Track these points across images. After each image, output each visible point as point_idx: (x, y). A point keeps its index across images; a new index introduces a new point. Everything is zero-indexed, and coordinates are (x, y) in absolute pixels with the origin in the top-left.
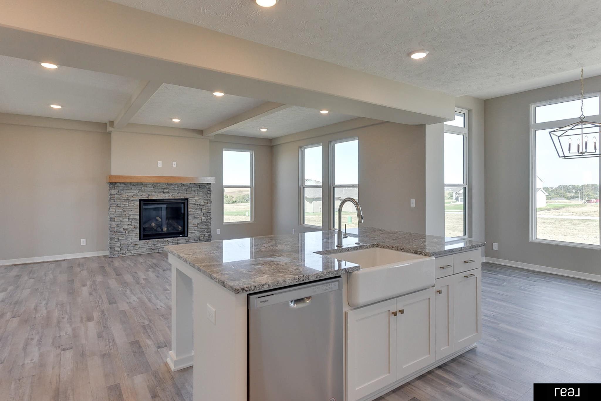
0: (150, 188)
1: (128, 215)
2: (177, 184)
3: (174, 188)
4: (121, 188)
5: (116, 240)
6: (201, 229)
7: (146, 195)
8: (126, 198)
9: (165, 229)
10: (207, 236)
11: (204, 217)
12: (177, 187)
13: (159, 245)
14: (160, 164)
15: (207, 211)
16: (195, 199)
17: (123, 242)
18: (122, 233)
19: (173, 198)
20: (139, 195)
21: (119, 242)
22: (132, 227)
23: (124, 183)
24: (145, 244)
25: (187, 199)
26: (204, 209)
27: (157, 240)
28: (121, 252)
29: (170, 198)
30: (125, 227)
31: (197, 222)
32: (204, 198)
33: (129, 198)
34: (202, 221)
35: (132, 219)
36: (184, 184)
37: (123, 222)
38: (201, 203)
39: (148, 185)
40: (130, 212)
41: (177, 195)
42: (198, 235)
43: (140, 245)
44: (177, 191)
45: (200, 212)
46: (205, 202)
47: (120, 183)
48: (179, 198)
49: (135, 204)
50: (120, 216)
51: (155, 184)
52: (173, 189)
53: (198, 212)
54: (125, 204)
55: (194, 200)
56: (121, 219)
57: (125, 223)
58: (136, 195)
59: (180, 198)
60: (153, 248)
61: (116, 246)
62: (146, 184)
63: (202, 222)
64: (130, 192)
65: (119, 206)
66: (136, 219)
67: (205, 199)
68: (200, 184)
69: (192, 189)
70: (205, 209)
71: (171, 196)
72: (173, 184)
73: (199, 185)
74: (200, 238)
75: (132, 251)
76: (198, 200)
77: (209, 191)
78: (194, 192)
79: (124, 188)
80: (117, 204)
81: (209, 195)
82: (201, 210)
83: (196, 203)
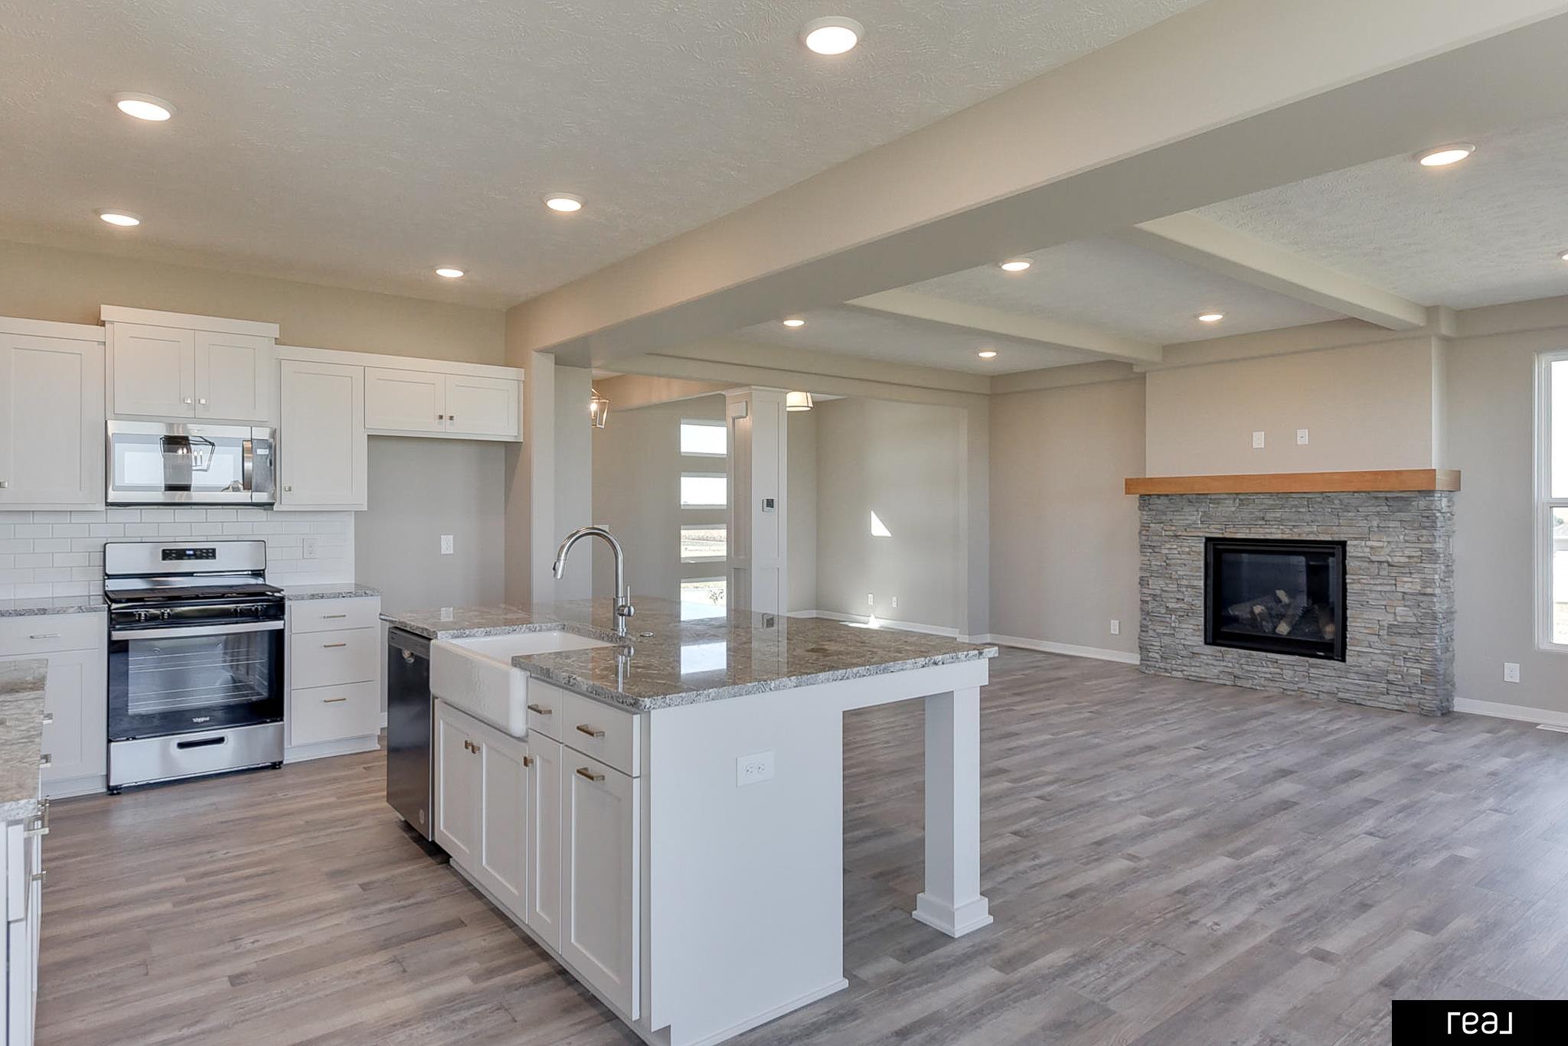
0: (1229, 507)
1: (1177, 577)
2: (1306, 496)
3: (1296, 506)
4: (1161, 508)
5: (1151, 633)
6: (1394, 648)
7: (1218, 526)
8: (1171, 533)
9: (1283, 629)
10: (1417, 676)
11: (1405, 606)
12: (1308, 504)
13: (1254, 668)
14: (1259, 440)
15: (1419, 588)
16: (1368, 543)
17: (1167, 640)
18: (1164, 619)
19: (1296, 538)
20: (1200, 526)
21: (1158, 639)
22: (1185, 606)
23: (1167, 495)
24: (1218, 658)
25: (1343, 544)
26: (1405, 579)
28: (1162, 665)
29: (1285, 537)
30: (1170, 605)
31: (1379, 621)
32: (1406, 541)
33: (1179, 533)
34: (1399, 618)
35: (1187, 587)
36: (1329, 495)
37: (1166, 591)
38: (1396, 559)
39: (1225, 499)
40: (1179, 568)
41: (1308, 529)
42: (1381, 664)
43: (1205, 657)
44: (1308, 517)
45: (1388, 588)
46: (1409, 557)
47: (1159, 496)
48: (1312, 537)
49: (1194, 549)
50: (1161, 576)
51: (1242, 497)
52: (1293, 510)
53: (1379, 588)
54: (1170, 549)
55: (1367, 547)
56: (1161, 582)
57: (1172, 595)
58: (1194, 526)
59: (1318, 539)
60: (1237, 672)
61: (1152, 647)
62: (1217, 497)
63: (1396, 623)
64: (1180, 517)
65: (1157, 550)
66: (1194, 587)
67: (1408, 545)
68: (1388, 495)
69: (1358, 511)
70: (1410, 580)
71: (1288, 531)
72: (1294, 496)
73: (1387, 499)
74: (1391, 677)
75: (1185, 668)
76: (1382, 547)
77: (1424, 520)
78: (1367, 520)
79: (1168, 508)
80: (1154, 546)
81: (1424, 532)
82: (1394, 582)
83: (1374, 558)
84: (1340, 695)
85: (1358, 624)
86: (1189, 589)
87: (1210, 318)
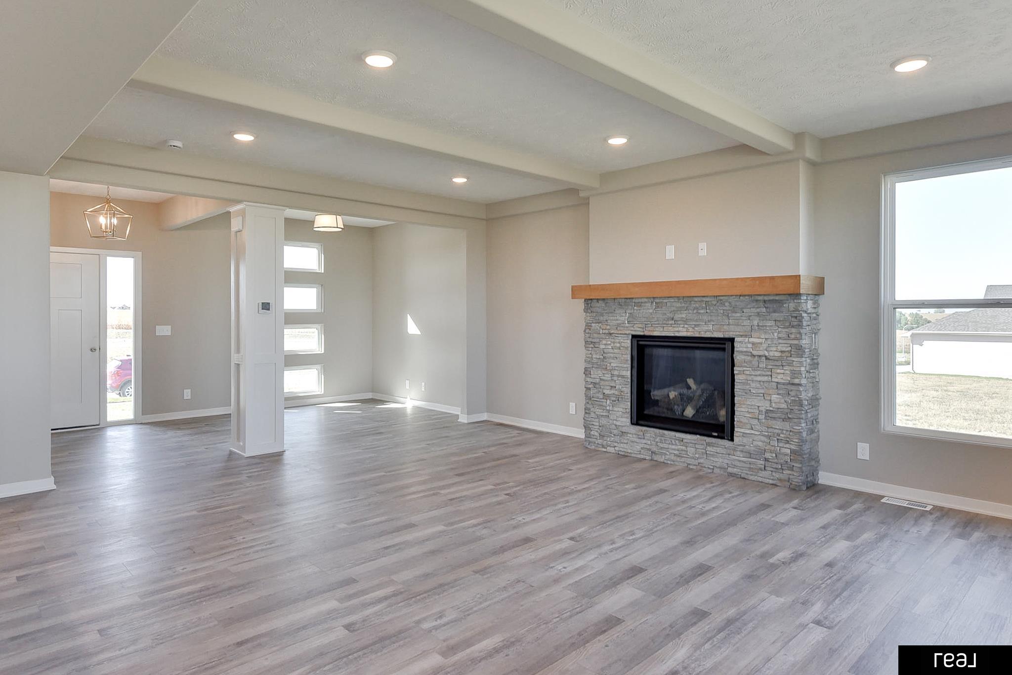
0: (648, 309)
1: (611, 368)
2: (704, 299)
3: (697, 308)
4: (599, 310)
5: (592, 415)
6: (770, 430)
7: (640, 326)
8: (607, 332)
9: (689, 412)
10: (786, 455)
11: (778, 394)
12: (706, 306)
13: (666, 446)
14: (670, 252)
15: (789, 379)
16: (751, 340)
17: (604, 421)
18: (601, 404)
19: (697, 335)
20: (627, 325)
21: (597, 420)
22: (616, 393)
23: (604, 300)
24: (640, 437)
25: (732, 340)
26: (779, 371)
27: (661, 431)
28: (600, 441)
29: (689, 334)
30: (607, 392)
31: (759, 407)
32: (779, 338)
33: (612, 332)
34: (774, 405)
35: (618, 376)
36: (722, 298)
37: (603, 380)
38: (771, 354)
39: (646, 302)
40: (612, 361)
41: (706, 328)
42: (760, 444)
43: (631, 436)
44: (705, 318)
45: (766, 378)
46: (782, 352)
47: (598, 300)
48: (708, 335)
49: (623, 344)
50: (599, 367)
51: (657, 301)
52: (695, 311)
53: (759, 378)
54: (606, 344)
55: (749, 342)
56: (600, 372)
57: (607, 383)
58: (622, 325)
59: (713, 336)
60: (654, 449)
61: (592, 426)
63: (771, 409)
64: (613, 318)
65: (597, 346)
66: (623, 377)
67: (780, 341)
68: (766, 298)
69: (743, 312)
70: (782, 371)
71: (691, 329)
72: (696, 299)
73: (765, 301)
74: (768, 455)
75: (616, 444)
76: (761, 344)
77: (793, 319)
78: (749, 319)
79: (604, 310)
80: (594, 342)
81: (793, 330)
82: (770, 373)
83: (755, 353)
84: (730, 470)
85: (743, 410)
86: (619, 378)
87: (618, 141)
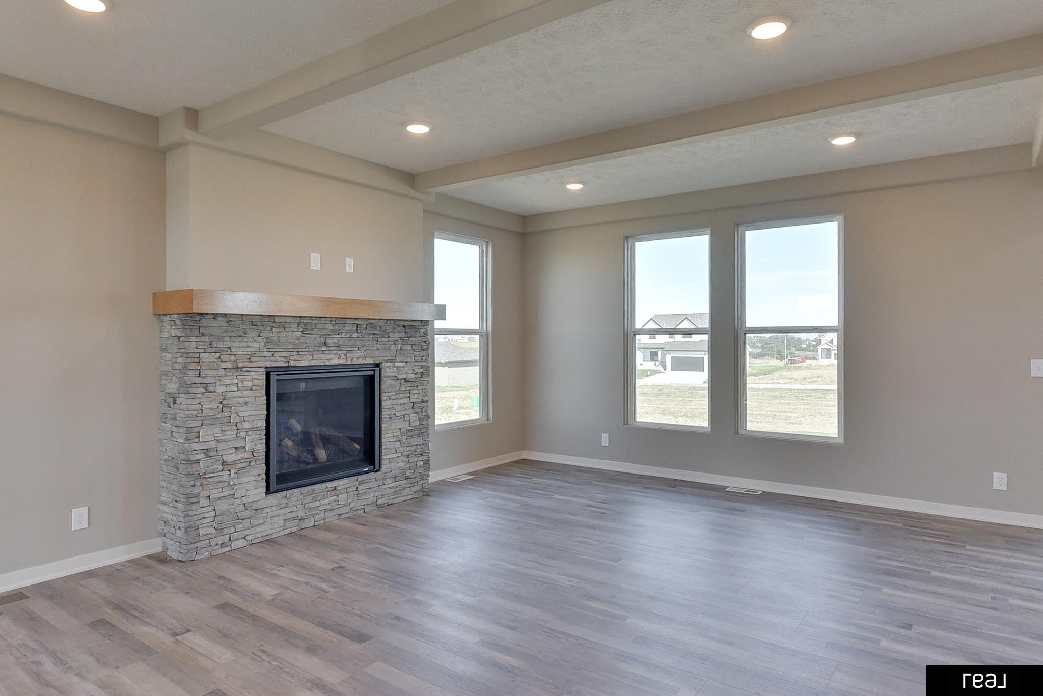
0: (294, 334)
1: (238, 420)
2: (357, 322)
3: (350, 331)
4: (218, 332)
5: (204, 502)
6: (409, 448)
8: (230, 365)
9: (323, 456)
11: (414, 413)
12: (357, 330)
14: (315, 261)
15: (421, 397)
16: (396, 364)
17: (222, 506)
18: (219, 479)
20: (266, 354)
21: (211, 508)
22: (245, 455)
23: (225, 315)
24: (282, 506)
25: (379, 366)
27: (310, 488)
28: (218, 540)
29: (341, 362)
30: (229, 458)
31: (400, 429)
32: (416, 361)
33: (240, 365)
34: (412, 424)
35: (248, 430)
36: (372, 321)
37: (223, 441)
38: (409, 376)
39: (289, 323)
40: (241, 409)
41: (358, 354)
42: (401, 464)
43: (268, 510)
44: (358, 343)
45: (406, 400)
46: (416, 373)
47: (215, 316)
48: (360, 361)
49: (255, 382)
50: (213, 421)
51: (305, 321)
53: (401, 401)
54: (227, 384)
55: (394, 366)
56: (216, 430)
57: (230, 445)
58: (258, 354)
60: (301, 514)
61: (204, 521)
62: (283, 320)
63: (410, 428)
64: (241, 344)
65: (211, 389)
67: (416, 364)
68: (406, 324)
69: (389, 336)
70: (417, 391)
71: (342, 356)
72: (347, 321)
73: (404, 326)
74: (408, 473)
75: (247, 532)
76: (404, 367)
78: (395, 344)
79: (226, 332)
80: (207, 384)
82: (409, 395)
83: (400, 377)
84: (379, 502)
85: (389, 435)
86: (250, 433)
